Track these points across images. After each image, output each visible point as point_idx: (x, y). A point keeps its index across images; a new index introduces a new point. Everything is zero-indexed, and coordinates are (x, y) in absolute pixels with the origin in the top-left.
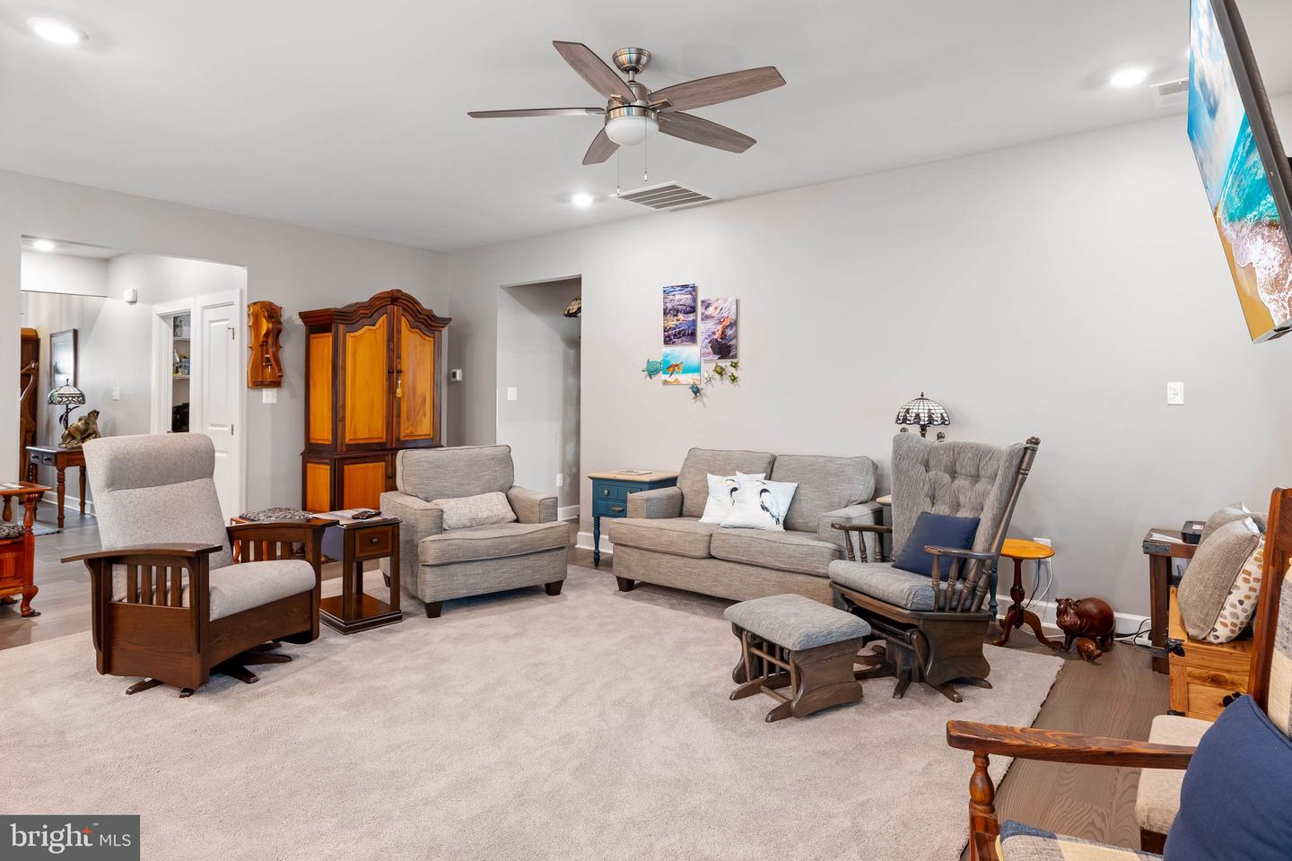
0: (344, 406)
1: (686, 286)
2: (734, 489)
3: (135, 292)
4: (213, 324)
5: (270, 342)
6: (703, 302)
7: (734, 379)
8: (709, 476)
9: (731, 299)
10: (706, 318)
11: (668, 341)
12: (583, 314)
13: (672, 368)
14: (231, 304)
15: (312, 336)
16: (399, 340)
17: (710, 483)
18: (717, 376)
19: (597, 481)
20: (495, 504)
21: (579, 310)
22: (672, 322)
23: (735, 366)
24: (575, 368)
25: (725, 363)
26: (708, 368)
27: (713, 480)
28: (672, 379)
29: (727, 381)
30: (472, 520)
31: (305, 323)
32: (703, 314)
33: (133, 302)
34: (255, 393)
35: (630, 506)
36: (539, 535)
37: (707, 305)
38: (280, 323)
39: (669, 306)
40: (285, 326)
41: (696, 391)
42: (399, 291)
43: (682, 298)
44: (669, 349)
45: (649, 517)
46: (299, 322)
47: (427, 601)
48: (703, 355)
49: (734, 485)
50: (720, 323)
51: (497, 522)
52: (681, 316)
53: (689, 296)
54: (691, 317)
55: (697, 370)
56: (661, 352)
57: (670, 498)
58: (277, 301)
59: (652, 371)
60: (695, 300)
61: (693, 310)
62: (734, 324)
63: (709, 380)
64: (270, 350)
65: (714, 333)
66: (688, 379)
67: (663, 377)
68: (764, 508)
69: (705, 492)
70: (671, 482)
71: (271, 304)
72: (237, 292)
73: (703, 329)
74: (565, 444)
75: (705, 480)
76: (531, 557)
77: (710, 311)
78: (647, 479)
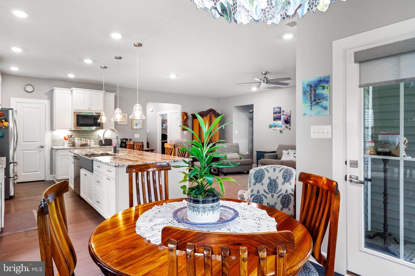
0: (201, 135)
1: (279, 107)
2: (288, 153)
3: (153, 109)
4: (173, 117)
5: (186, 121)
6: (283, 111)
7: (290, 129)
8: (283, 150)
9: (289, 110)
10: (283, 115)
11: (274, 120)
12: (254, 112)
13: (275, 126)
14: (178, 112)
15: (194, 119)
16: (212, 120)
17: (283, 152)
18: (286, 128)
19: (257, 152)
20: (235, 155)
21: (253, 111)
22: (275, 116)
23: (290, 126)
24: (252, 125)
25: (288, 125)
26: (284, 126)
27: (284, 151)
28: (275, 129)
29: (288, 129)
30: (231, 158)
31: (192, 116)
32: (283, 114)
33: (152, 111)
34: (183, 132)
35: (265, 156)
36: (245, 161)
37: (283, 112)
38: (188, 116)
39: (275, 112)
40: (189, 117)
41: (281, 131)
42: (212, 109)
43: (277, 110)
44: (275, 122)
45: (269, 159)
46: (191, 116)
47: (224, 172)
48: (283, 123)
49: (289, 152)
50: (286, 116)
51: (237, 159)
52: (277, 114)
53: (279, 110)
54: (280, 114)
55: (281, 127)
56: (273, 122)
57: (274, 155)
58: (187, 112)
59: (271, 127)
60: (281, 110)
61: (280, 113)
62: (290, 116)
63: (284, 129)
64: (186, 123)
65: (285, 118)
66: (279, 129)
67: (273, 128)
68: (295, 157)
69: (282, 154)
70: (275, 152)
71: (186, 112)
72: (179, 110)
73: (283, 117)
74: (249, 144)
75: (282, 151)
76: (244, 166)
77: (284, 113)
78: (269, 151)
